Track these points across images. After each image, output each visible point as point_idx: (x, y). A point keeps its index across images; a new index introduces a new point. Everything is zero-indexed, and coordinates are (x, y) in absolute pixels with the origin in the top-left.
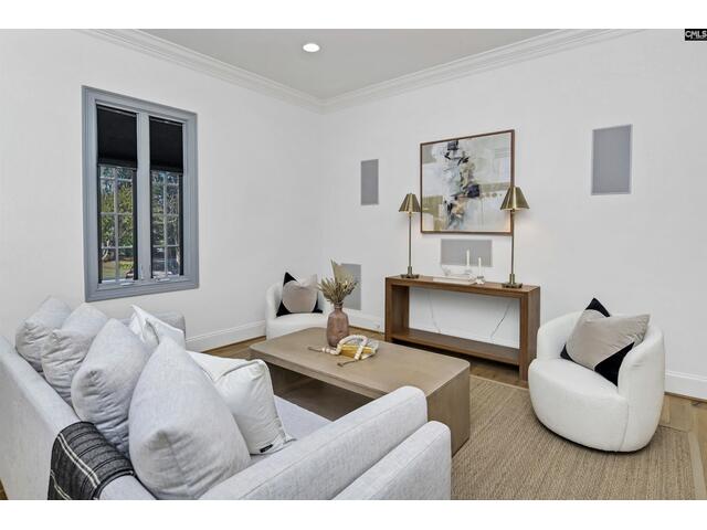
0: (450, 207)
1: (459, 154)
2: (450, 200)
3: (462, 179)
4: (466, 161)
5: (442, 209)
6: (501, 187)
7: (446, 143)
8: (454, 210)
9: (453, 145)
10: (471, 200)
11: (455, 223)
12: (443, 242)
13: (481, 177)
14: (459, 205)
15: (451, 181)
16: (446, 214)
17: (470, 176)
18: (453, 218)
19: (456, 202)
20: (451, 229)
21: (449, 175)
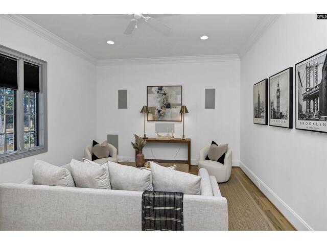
0: (159, 111)
1: (163, 92)
2: (159, 108)
3: (164, 101)
4: (165, 95)
5: (156, 112)
6: (178, 105)
7: (158, 87)
8: (161, 113)
9: (161, 88)
10: (167, 109)
11: (161, 117)
12: (156, 124)
13: (171, 101)
14: (163, 111)
15: (160, 101)
16: (158, 113)
17: (167, 100)
18: (160, 115)
19: (161, 110)
20: (160, 119)
21: (159, 99)
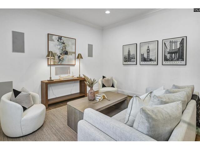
0: (59, 57)
1: (62, 41)
2: (59, 55)
3: (63, 49)
4: (64, 44)
5: (56, 57)
6: (73, 53)
7: (58, 37)
8: (60, 58)
9: (60, 38)
10: (65, 55)
11: (61, 62)
12: (56, 68)
13: (68, 49)
14: (62, 56)
15: (59, 49)
16: (58, 59)
17: (65, 49)
18: (60, 60)
19: (61, 56)
20: (59, 63)
21: (59, 47)
